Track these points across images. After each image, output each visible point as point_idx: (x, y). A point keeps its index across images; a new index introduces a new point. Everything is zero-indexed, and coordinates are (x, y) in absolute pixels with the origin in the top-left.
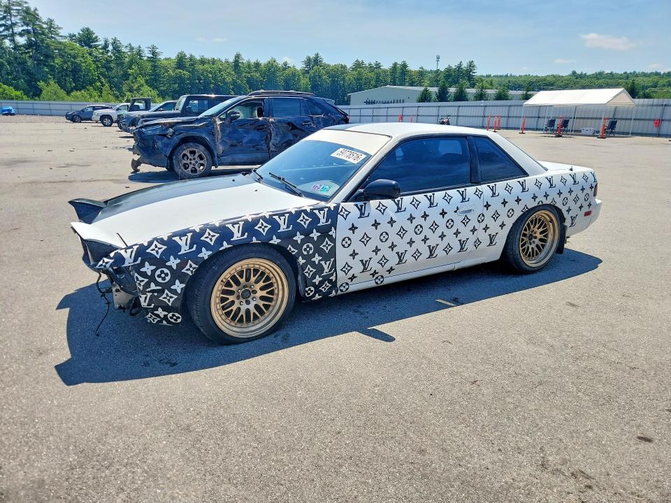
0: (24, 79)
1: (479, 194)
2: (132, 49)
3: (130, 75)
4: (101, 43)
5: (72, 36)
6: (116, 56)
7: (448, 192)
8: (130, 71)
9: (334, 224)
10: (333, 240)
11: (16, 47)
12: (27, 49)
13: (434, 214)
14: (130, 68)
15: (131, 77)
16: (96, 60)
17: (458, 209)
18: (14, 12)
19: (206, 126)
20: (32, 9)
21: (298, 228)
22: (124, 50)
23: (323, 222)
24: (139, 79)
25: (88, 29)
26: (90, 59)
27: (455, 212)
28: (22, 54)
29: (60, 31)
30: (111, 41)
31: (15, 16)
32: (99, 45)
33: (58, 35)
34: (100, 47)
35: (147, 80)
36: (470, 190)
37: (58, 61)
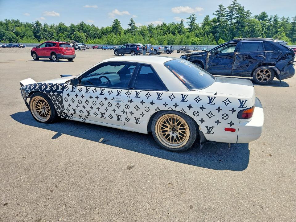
0: (230, 36)
1: (128, 94)
2: (284, 19)
3: (278, 32)
4: (269, 18)
5: (256, 17)
6: (274, 23)
7: (112, 89)
8: (279, 30)
9: (62, 92)
10: (62, 97)
11: (232, 24)
12: (235, 24)
13: (102, 98)
14: (280, 28)
15: (279, 33)
16: (264, 26)
17: (114, 98)
18: (234, 10)
19: (204, 56)
20: (242, 7)
21: (52, 90)
22: (279, 20)
23: (59, 90)
24: (282, 33)
25: (264, 12)
26: (260, 26)
27: (112, 100)
28: (232, 26)
29: (251, 15)
30: (274, 16)
31: (234, 11)
32: (267, 19)
33: (249, 17)
34: (268, 20)
35: (287, 34)
36: (124, 92)
37: (246, 28)
